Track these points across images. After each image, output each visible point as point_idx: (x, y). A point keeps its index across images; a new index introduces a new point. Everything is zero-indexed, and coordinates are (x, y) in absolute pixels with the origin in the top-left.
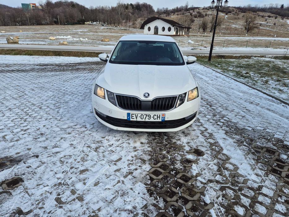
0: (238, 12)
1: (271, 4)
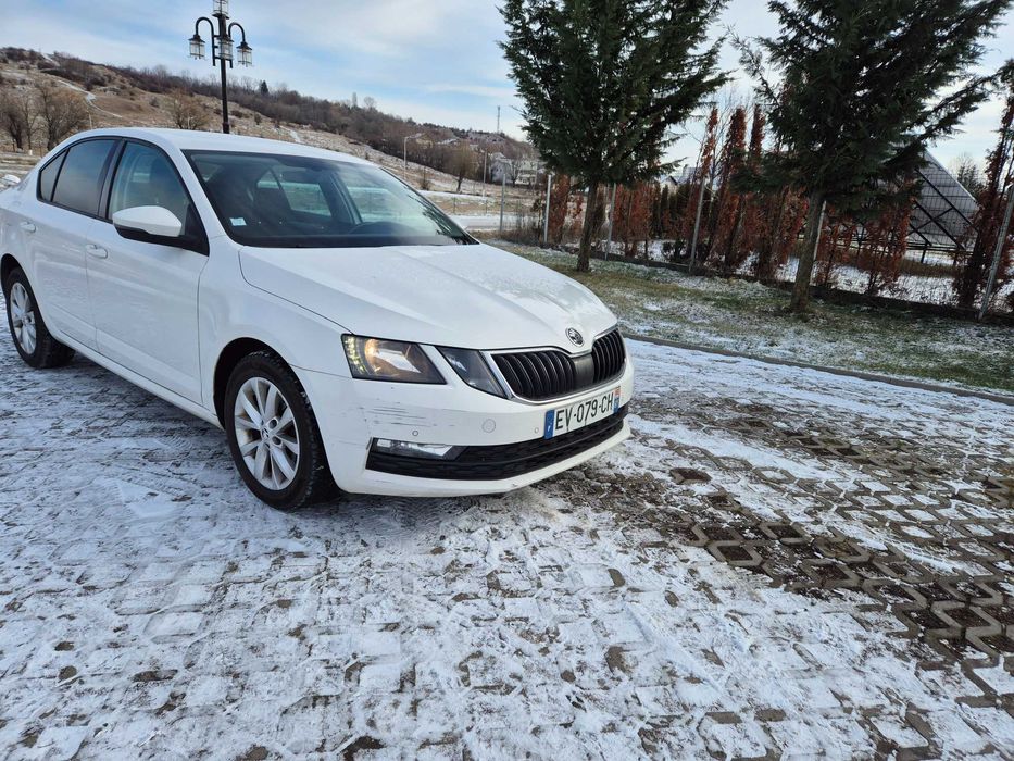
0: (128, 85)
1: (284, 85)
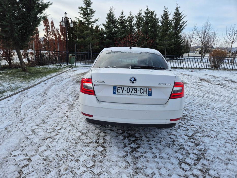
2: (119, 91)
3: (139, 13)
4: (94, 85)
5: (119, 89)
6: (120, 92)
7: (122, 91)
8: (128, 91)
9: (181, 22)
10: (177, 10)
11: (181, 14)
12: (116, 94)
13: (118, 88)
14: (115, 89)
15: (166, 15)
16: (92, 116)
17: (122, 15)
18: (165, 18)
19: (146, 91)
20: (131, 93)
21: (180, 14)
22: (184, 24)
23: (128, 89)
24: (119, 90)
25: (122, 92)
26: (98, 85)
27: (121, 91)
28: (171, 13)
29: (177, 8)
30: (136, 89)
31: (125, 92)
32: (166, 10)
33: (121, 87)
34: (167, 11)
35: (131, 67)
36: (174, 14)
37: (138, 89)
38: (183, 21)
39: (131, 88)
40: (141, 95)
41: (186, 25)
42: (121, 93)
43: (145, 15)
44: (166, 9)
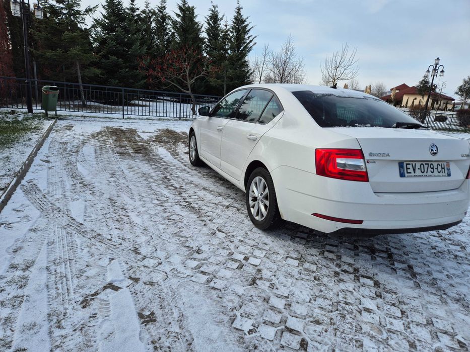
2: (409, 171)
3: (160, 5)
4: (368, 162)
5: (408, 166)
6: (410, 173)
7: (414, 170)
8: (423, 171)
9: (246, 37)
10: (238, 13)
11: (245, 21)
12: (405, 176)
13: (407, 164)
14: (403, 168)
15: (214, 18)
16: (360, 222)
17: (131, 4)
18: (214, 24)
19: (444, 168)
20: (427, 173)
21: (243, 21)
22: (251, 41)
23: (422, 166)
24: (409, 169)
25: (415, 173)
26: (374, 162)
27: (411, 170)
28: (224, 15)
29: (239, 9)
30: (432, 166)
31: (418, 172)
32: (215, 9)
33: (411, 163)
34: (216, 11)
35: (395, 125)
36: (234, 20)
37: (435, 164)
38: (249, 35)
39: (426, 164)
40: (440, 176)
41: (255, 44)
42: (413, 174)
43: (180, 14)
44: (214, 7)
